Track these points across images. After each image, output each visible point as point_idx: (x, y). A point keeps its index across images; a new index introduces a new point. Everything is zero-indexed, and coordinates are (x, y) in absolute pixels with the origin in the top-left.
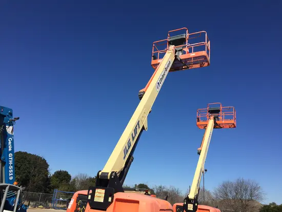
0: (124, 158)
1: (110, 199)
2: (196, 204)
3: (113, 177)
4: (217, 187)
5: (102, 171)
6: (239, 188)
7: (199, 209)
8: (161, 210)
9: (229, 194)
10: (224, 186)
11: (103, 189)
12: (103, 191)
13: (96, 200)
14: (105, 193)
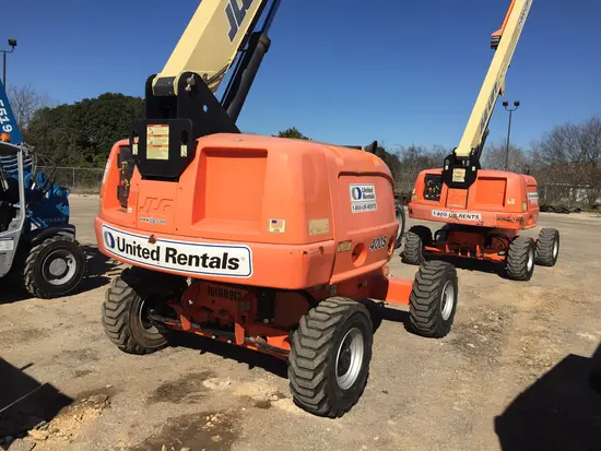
0: (232, 35)
1: (184, 150)
2: (474, 168)
3: (188, 88)
4: (539, 139)
5: (160, 75)
6: (593, 137)
7: (481, 178)
8: (342, 174)
9: (566, 152)
10: (556, 135)
11: (163, 123)
12: (165, 130)
13: (151, 154)
14: (171, 136)
